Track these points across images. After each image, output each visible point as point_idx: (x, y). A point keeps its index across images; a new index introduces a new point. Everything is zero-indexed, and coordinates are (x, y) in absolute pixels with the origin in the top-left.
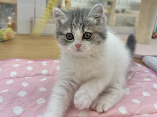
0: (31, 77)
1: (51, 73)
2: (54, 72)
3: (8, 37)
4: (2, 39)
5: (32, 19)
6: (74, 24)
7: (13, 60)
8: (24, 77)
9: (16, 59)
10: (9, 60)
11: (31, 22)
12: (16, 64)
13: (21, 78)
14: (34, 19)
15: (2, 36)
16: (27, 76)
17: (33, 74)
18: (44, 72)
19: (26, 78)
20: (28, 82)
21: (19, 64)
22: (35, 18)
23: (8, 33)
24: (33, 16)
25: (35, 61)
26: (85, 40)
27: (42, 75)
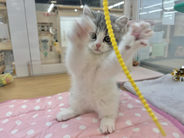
0: (25, 114)
1: (43, 108)
2: (46, 107)
3: (7, 82)
4: (1, 84)
5: (28, 62)
6: (100, 26)
7: (10, 102)
8: (19, 115)
9: (12, 100)
10: (7, 102)
11: (28, 65)
12: (12, 105)
13: (16, 117)
14: (30, 63)
15: (2, 81)
16: (21, 114)
17: (27, 111)
18: (37, 108)
19: (21, 116)
20: (21, 120)
21: (14, 104)
22: (31, 61)
23: (6, 78)
24: (30, 60)
25: (31, 100)
26: (105, 42)
27: (35, 111)
